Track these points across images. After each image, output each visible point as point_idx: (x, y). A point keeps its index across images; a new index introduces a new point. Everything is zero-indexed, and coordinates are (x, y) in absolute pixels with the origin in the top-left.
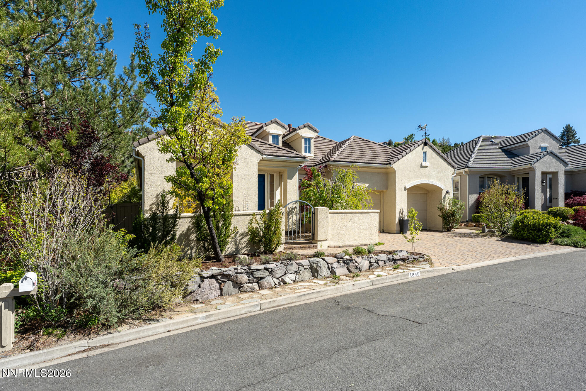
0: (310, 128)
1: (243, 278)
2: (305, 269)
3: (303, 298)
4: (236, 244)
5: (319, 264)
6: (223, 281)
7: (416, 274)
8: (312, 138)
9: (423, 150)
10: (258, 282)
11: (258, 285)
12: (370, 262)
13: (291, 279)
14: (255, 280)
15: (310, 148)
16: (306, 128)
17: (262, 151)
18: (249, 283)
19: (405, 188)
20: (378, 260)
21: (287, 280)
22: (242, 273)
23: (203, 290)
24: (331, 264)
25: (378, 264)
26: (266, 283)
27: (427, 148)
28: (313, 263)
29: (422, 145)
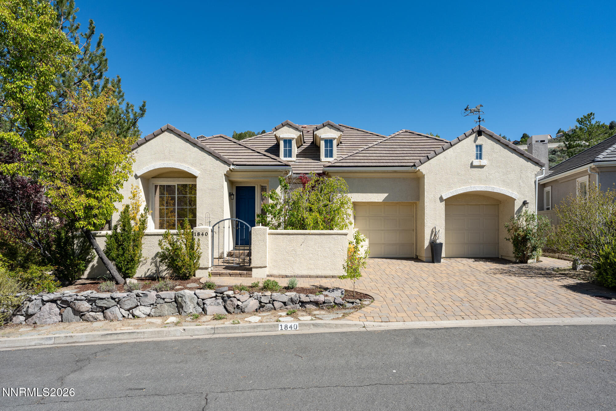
0: (332, 126)
1: (82, 306)
2: (166, 302)
3: (109, 337)
4: (156, 266)
5: (184, 298)
6: (63, 307)
7: (291, 327)
8: (334, 139)
9: (475, 141)
10: (103, 312)
11: (103, 314)
12: (260, 302)
13: (143, 312)
14: (98, 309)
15: (331, 151)
16: (326, 128)
17: (229, 161)
18: (92, 311)
19: (441, 199)
20: (274, 301)
21: (136, 312)
22: (81, 300)
23: (42, 314)
24: (203, 300)
25: (273, 305)
26: (109, 314)
27: (482, 140)
28: (178, 297)
29: (474, 135)
